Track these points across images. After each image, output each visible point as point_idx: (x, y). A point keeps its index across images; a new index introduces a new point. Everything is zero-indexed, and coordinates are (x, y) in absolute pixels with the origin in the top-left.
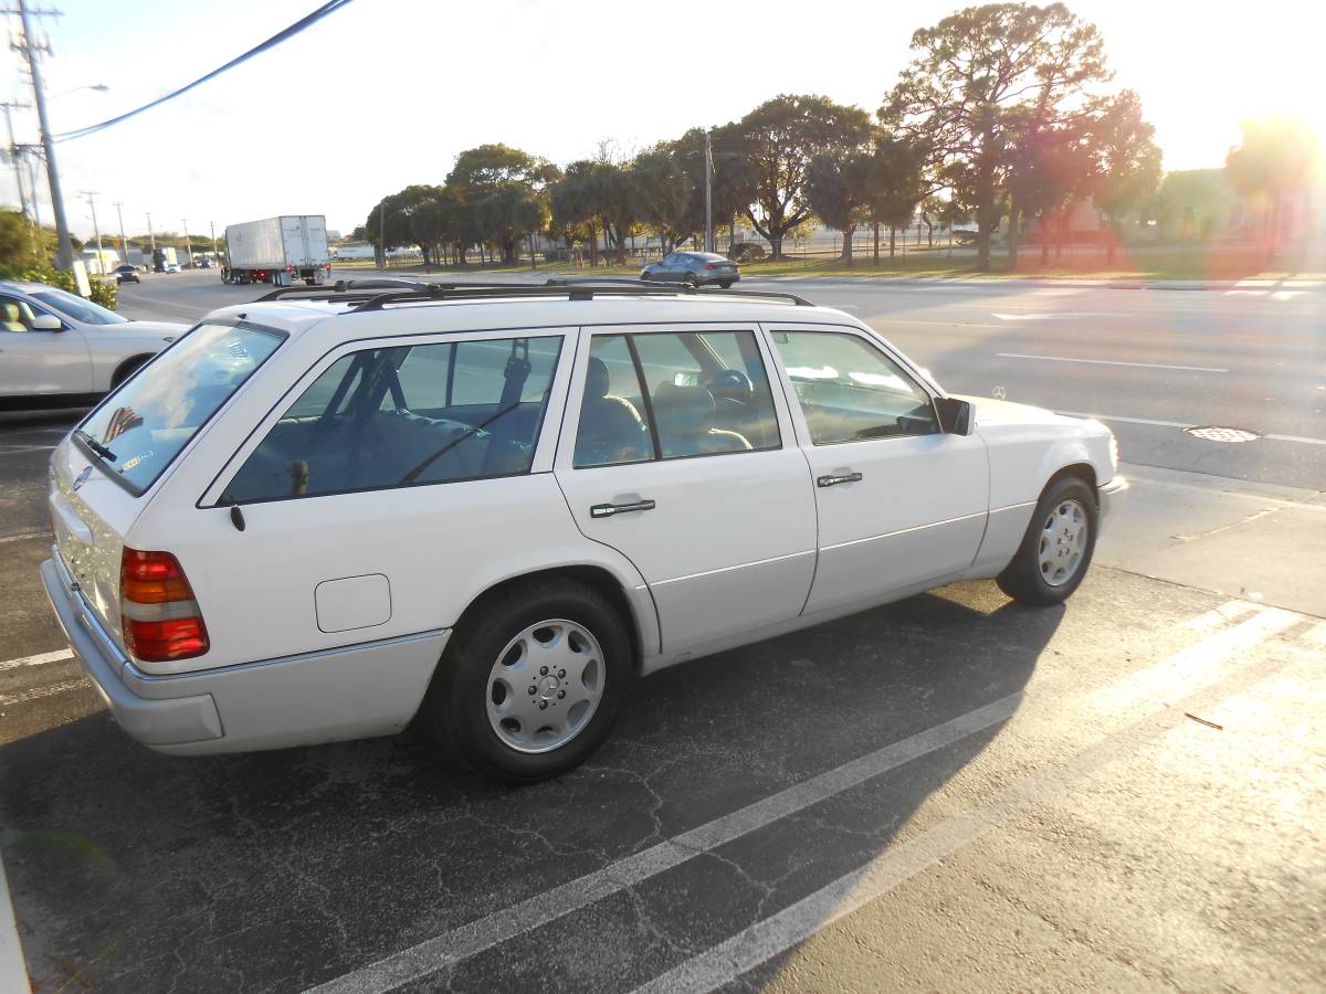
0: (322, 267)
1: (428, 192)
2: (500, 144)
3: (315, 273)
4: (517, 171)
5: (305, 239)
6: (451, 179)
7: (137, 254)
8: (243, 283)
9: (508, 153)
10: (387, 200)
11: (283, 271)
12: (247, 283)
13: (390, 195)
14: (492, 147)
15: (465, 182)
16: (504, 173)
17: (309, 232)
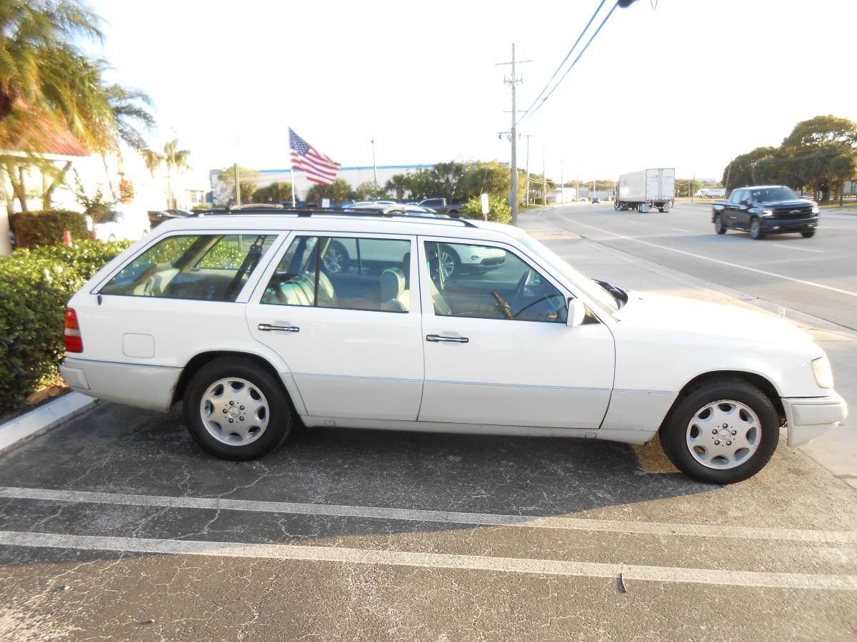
0: (669, 201)
1: (771, 151)
2: (830, 115)
3: (664, 205)
4: (841, 134)
5: (660, 183)
6: (787, 142)
7: (585, 191)
8: (624, 209)
9: (836, 121)
10: (740, 157)
11: (644, 203)
12: (627, 210)
13: (742, 154)
14: (823, 118)
15: (798, 143)
16: (831, 135)
17: (664, 179)
